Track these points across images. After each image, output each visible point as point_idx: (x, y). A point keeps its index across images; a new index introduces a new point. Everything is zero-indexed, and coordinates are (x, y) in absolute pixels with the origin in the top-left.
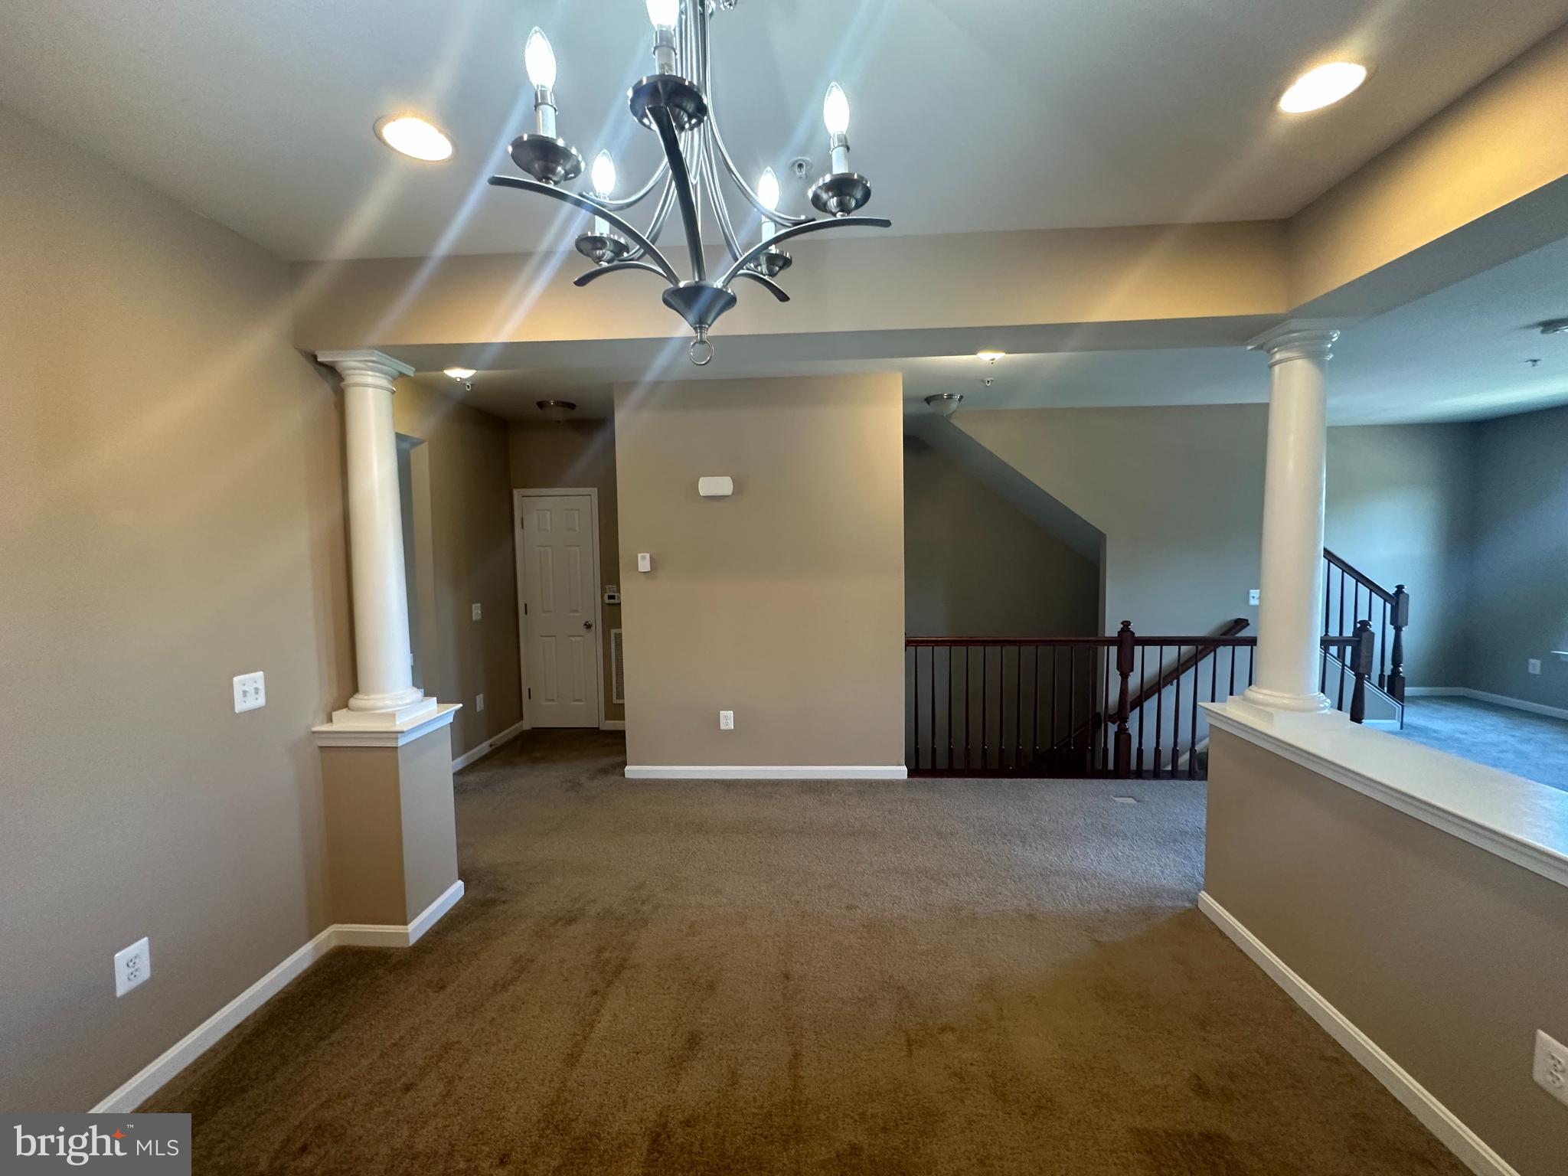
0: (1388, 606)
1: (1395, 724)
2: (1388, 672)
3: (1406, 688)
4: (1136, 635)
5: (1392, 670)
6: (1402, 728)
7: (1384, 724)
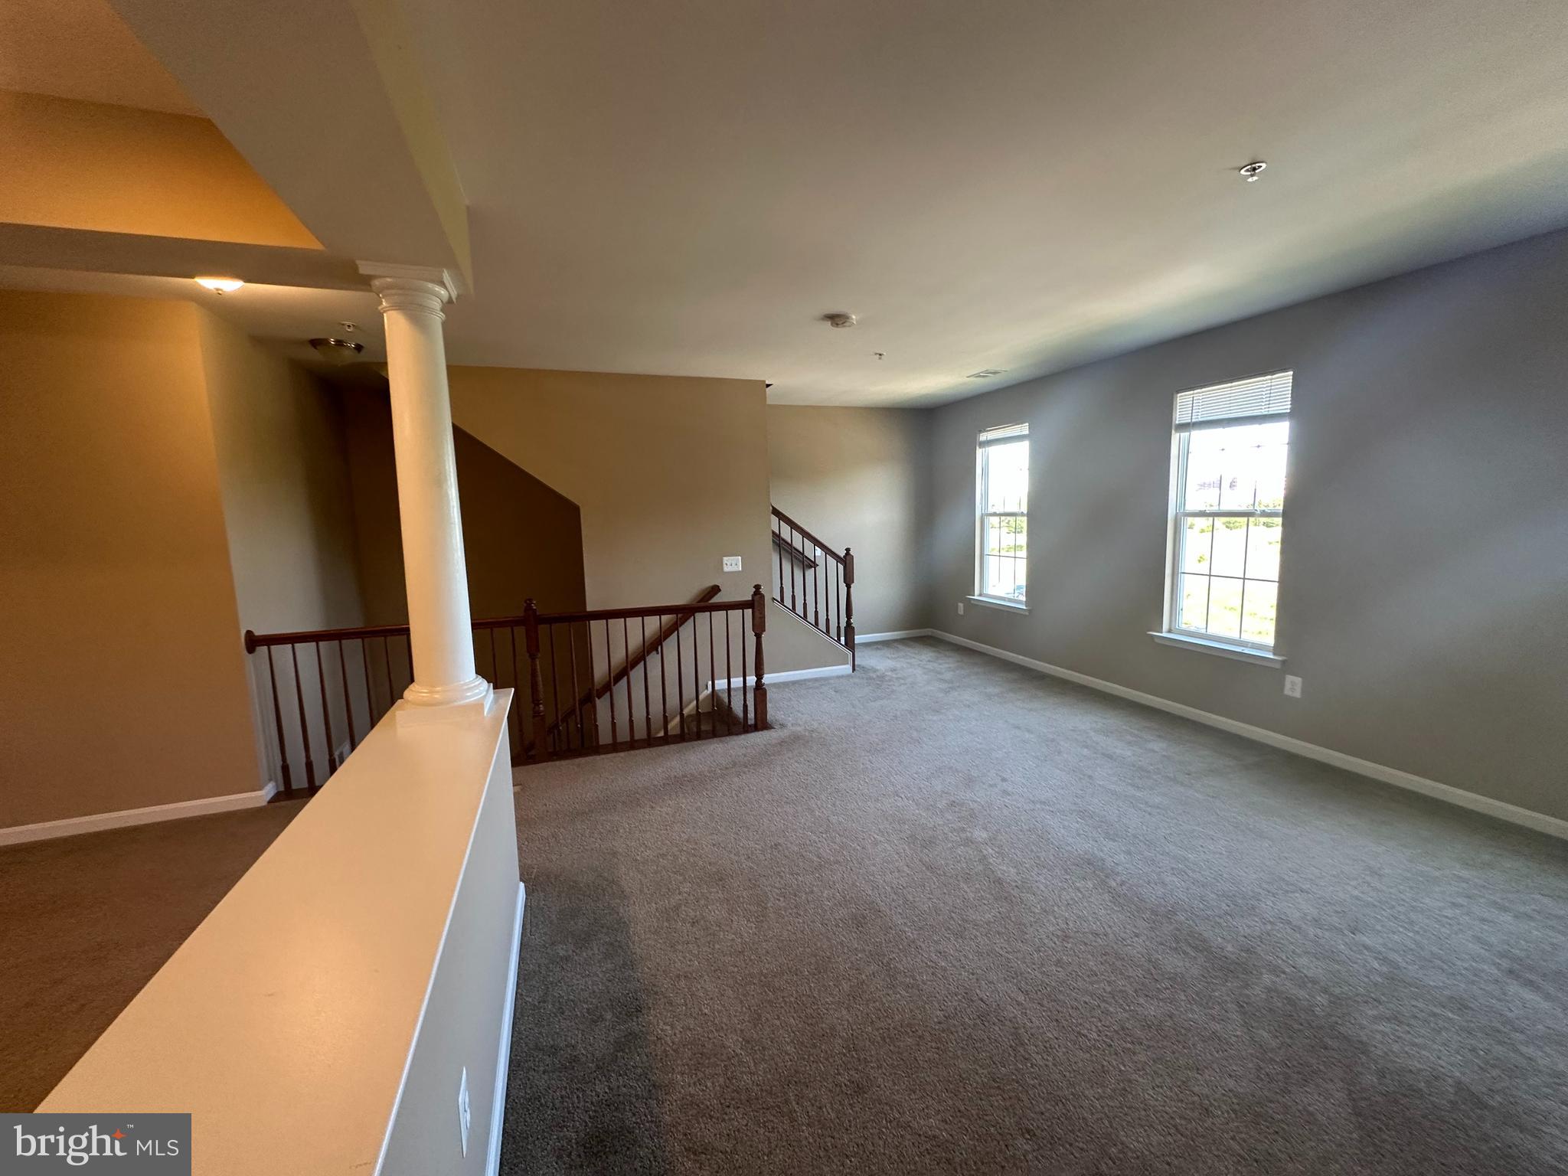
0: (841, 567)
1: (847, 669)
2: (843, 624)
3: (856, 637)
4: (538, 613)
5: (847, 622)
6: (854, 670)
7: (839, 669)
